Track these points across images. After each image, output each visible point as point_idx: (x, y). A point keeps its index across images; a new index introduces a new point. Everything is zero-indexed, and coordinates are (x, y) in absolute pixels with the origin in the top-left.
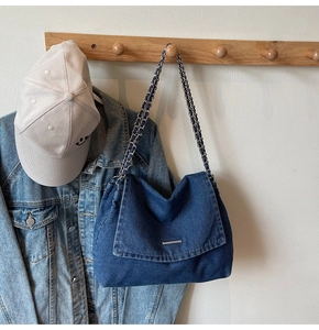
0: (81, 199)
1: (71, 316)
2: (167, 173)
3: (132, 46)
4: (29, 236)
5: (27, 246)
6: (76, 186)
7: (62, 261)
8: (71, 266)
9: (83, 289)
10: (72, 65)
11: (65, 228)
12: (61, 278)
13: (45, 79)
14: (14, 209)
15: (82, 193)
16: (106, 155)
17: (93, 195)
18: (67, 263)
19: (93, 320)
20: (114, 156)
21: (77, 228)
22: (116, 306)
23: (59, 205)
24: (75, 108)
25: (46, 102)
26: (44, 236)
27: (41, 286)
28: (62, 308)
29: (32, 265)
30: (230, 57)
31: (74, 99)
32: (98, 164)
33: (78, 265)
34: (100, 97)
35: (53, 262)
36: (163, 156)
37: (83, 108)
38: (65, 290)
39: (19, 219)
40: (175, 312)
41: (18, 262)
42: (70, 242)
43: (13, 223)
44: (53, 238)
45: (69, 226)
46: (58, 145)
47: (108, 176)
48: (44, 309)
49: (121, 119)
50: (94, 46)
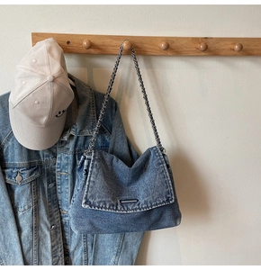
0: (58, 161)
1: (50, 258)
2: (125, 140)
3: (97, 42)
4: (17, 190)
5: (16, 198)
6: (54, 151)
7: (43, 212)
8: (50, 216)
9: (60, 235)
10: (52, 56)
11: (46, 185)
12: (42, 225)
13: (33, 66)
14: (6, 168)
15: (59, 156)
16: (78, 126)
17: (67, 158)
18: (47, 213)
19: (68, 262)
20: (84, 126)
21: (55, 185)
22: (86, 250)
23: (41, 166)
24: (55, 87)
25: (34, 83)
26: (29, 191)
27: (26, 231)
28: (43, 250)
29: (20, 214)
30: (172, 49)
31: (54, 80)
32: (72, 133)
33: (56, 216)
34: (73, 81)
35: (36, 212)
36: (123, 127)
37: (61, 88)
38: (46, 235)
39: (10, 177)
40: (135, 255)
41: (8, 211)
42: (50, 196)
43: (5, 180)
44: (36, 192)
45: (49, 183)
46: (42, 116)
47: (79, 143)
48: (29, 251)
49: (89, 98)
50: (68, 43)
